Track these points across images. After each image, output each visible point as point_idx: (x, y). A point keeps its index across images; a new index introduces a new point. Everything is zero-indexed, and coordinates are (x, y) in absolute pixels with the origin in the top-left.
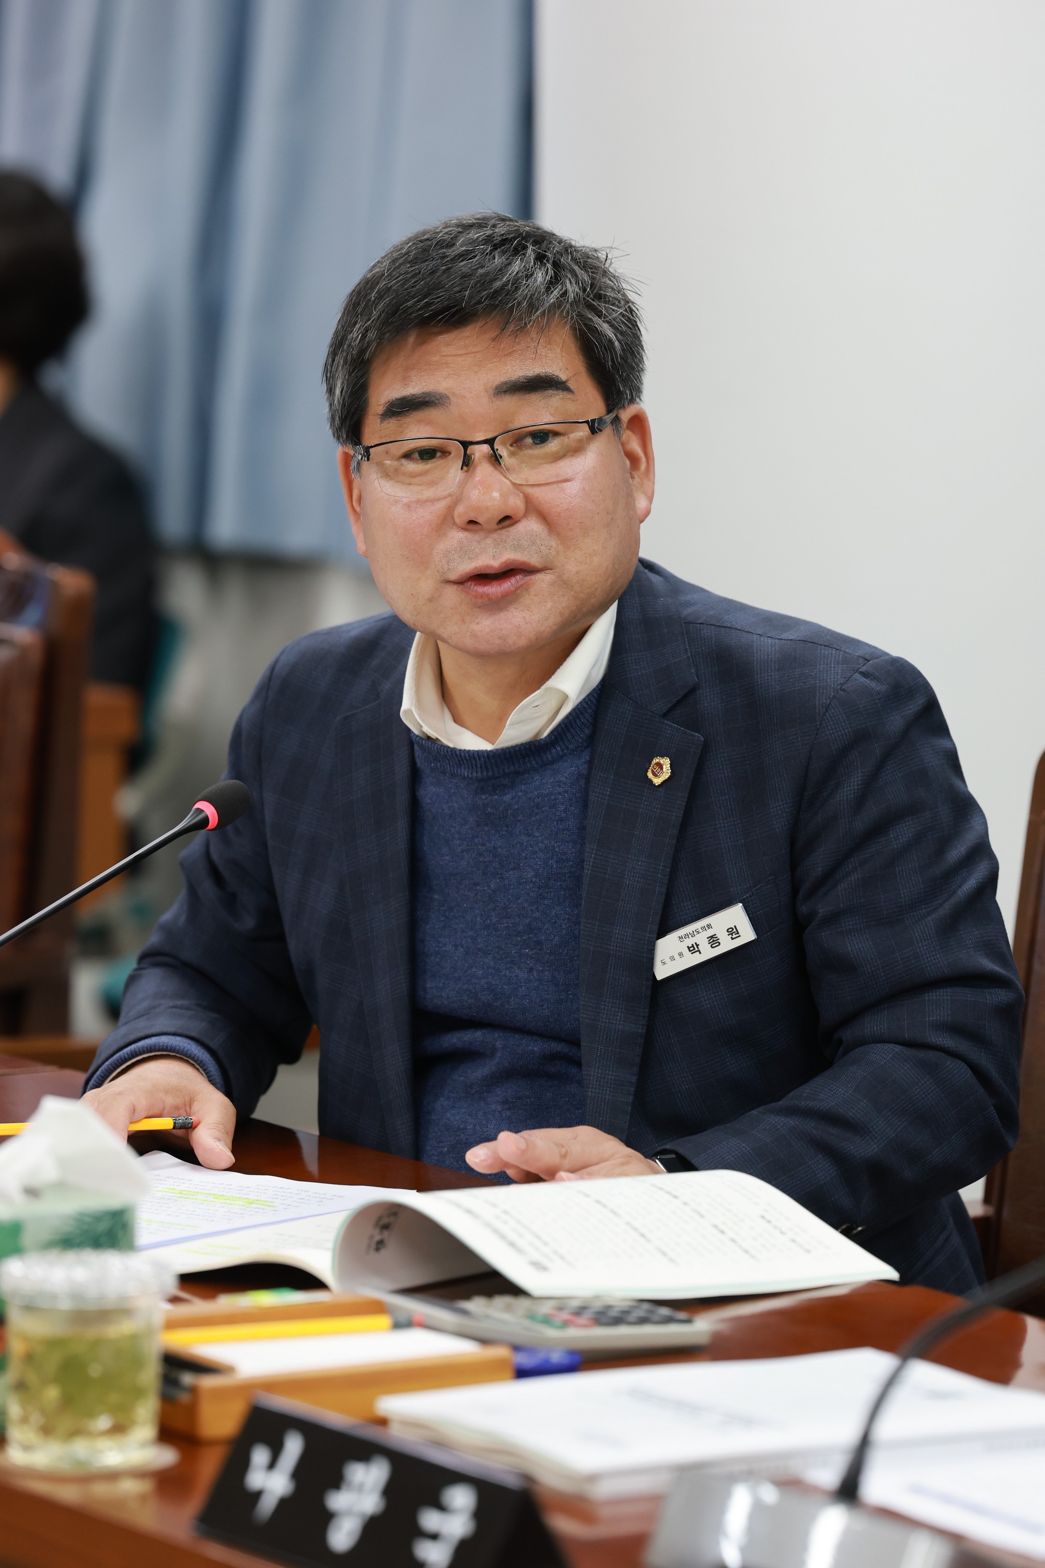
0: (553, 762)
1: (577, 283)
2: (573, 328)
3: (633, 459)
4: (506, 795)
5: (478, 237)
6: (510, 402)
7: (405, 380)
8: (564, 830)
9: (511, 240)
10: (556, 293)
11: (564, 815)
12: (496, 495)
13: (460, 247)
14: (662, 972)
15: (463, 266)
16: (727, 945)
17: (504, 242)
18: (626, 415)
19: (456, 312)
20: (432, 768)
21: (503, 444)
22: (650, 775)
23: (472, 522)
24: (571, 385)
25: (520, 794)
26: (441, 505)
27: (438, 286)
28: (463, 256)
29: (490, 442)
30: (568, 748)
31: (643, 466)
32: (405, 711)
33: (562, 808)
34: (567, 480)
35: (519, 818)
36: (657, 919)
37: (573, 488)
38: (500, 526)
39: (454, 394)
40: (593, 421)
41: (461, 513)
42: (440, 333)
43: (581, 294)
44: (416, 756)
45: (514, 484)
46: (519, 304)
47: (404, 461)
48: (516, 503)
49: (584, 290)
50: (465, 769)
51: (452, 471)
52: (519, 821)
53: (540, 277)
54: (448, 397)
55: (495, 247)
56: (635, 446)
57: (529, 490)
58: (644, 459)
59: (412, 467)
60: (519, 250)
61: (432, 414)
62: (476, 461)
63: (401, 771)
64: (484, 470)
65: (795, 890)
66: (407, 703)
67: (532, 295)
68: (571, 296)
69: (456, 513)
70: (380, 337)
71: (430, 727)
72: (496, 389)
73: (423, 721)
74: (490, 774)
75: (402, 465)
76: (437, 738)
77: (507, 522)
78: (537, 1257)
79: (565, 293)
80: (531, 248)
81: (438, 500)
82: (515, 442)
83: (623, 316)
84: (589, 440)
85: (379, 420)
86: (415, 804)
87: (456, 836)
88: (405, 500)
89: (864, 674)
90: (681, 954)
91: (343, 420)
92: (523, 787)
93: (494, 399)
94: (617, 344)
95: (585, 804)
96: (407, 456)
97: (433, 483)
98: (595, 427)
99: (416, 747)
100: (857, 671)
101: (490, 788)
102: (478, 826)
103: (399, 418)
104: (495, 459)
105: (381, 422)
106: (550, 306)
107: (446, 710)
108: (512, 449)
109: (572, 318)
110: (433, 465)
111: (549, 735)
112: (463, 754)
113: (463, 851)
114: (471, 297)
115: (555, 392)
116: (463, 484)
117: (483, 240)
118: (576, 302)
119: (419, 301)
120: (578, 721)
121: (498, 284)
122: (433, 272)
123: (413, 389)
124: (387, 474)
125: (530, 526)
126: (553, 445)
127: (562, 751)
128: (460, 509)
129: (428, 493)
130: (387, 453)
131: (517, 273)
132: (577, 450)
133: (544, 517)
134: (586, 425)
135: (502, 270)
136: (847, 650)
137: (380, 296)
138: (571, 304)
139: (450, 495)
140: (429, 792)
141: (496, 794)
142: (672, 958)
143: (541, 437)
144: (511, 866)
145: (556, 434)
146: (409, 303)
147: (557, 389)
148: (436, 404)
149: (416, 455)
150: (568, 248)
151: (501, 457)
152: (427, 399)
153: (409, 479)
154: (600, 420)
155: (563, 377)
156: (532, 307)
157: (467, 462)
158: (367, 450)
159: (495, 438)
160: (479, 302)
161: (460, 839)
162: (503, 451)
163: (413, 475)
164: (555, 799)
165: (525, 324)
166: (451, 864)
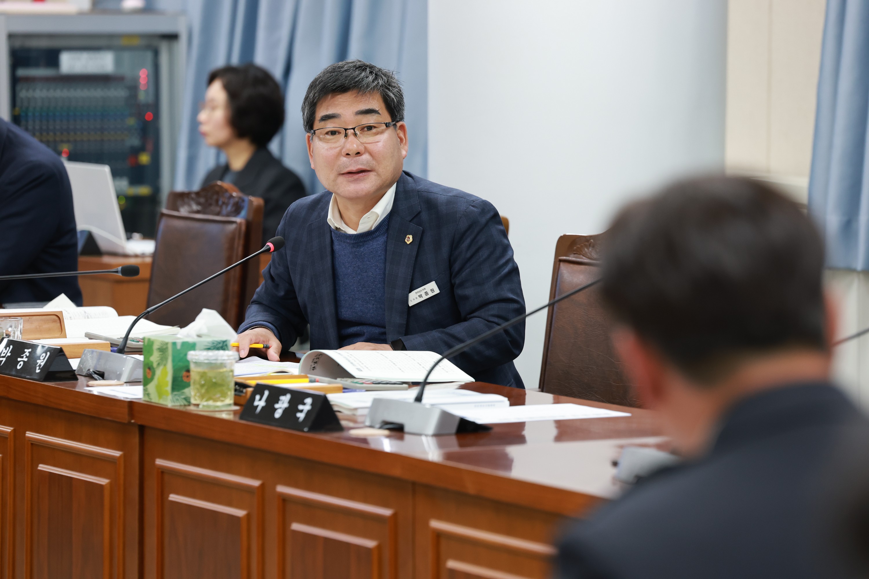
0: (376, 237)
1: (383, 80)
2: (381, 93)
3: (401, 139)
4: (361, 248)
5: (352, 65)
6: (360, 117)
7: (327, 109)
8: (380, 259)
9: (362, 67)
10: (376, 83)
11: (380, 255)
12: (355, 146)
13: (346, 68)
14: (411, 304)
15: (346, 74)
16: (431, 295)
17: (360, 67)
18: (399, 124)
19: (343, 87)
20: (337, 240)
21: (358, 130)
22: (406, 241)
23: (348, 154)
24: (380, 112)
25: (366, 248)
26: (338, 149)
27: (338, 80)
28: (346, 71)
29: (354, 129)
30: (380, 233)
31: (404, 142)
32: (329, 219)
33: (380, 252)
34: (379, 142)
35: (366, 256)
36: (409, 287)
37: (380, 144)
38: (356, 156)
39: (342, 114)
40: (387, 123)
41: (344, 152)
42: (338, 95)
43: (384, 83)
44: (332, 236)
45: (361, 143)
46: (364, 85)
47: (326, 135)
48: (361, 149)
49: (385, 82)
50: (348, 240)
51: (341, 138)
52: (366, 257)
53: (371, 78)
54: (340, 115)
55: (357, 68)
56: (402, 135)
57: (366, 145)
58: (404, 139)
59: (328, 137)
60: (364, 70)
61: (335, 120)
62: (349, 135)
63: (328, 241)
64: (351, 138)
65: (451, 275)
66: (329, 216)
67: (368, 83)
68: (380, 83)
69: (342, 151)
70: (319, 95)
71: (337, 224)
72: (356, 113)
73: (335, 222)
74: (356, 241)
75: (326, 136)
76: (339, 228)
77: (359, 155)
78: (359, 367)
79: (378, 83)
80: (368, 69)
81: (337, 148)
82: (362, 130)
83: (398, 91)
84: (386, 130)
85: (318, 122)
86: (333, 251)
87: (347, 262)
88: (326, 148)
89: (473, 206)
90: (416, 298)
91: (307, 123)
92: (367, 246)
93: (355, 116)
94: (395, 99)
95: (386, 250)
96: (327, 133)
97: (335, 142)
98: (387, 125)
99: (332, 233)
100: (470, 205)
101: (356, 246)
102: (353, 259)
103: (325, 121)
104: (355, 135)
105: (319, 123)
106: (373, 87)
107: (342, 220)
108: (360, 132)
109: (381, 90)
110: (335, 136)
111: (374, 229)
112: (347, 235)
113: (349, 267)
114: (348, 83)
115: (375, 114)
116: (345, 143)
117: (353, 66)
118: (382, 86)
119: (332, 84)
120: (384, 224)
121: (357, 79)
122: (336, 76)
123: (330, 112)
124: (320, 139)
125: (366, 157)
126: (374, 130)
127: (379, 234)
128: (344, 150)
129: (334, 145)
130: (321, 133)
131: (363, 76)
132: (382, 132)
133: (371, 154)
134: (384, 124)
135: (358, 75)
136: (468, 198)
137: (320, 83)
138: (380, 86)
139: (341, 146)
140: (337, 247)
141: (358, 248)
142: (414, 299)
143: (370, 128)
144: (364, 271)
145: (375, 127)
146: (329, 85)
147: (376, 113)
148: (336, 117)
149: (330, 133)
150: (380, 70)
151: (357, 134)
152: (334, 115)
153: (327, 141)
154: (389, 123)
155: (377, 110)
156: (368, 86)
157: (346, 136)
158: (314, 131)
159: (355, 128)
160: (351, 84)
161: (348, 263)
162: (358, 132)
163: (329, 140)
164: (377, 249)
165: (366, 91)
166: (345, 271)
